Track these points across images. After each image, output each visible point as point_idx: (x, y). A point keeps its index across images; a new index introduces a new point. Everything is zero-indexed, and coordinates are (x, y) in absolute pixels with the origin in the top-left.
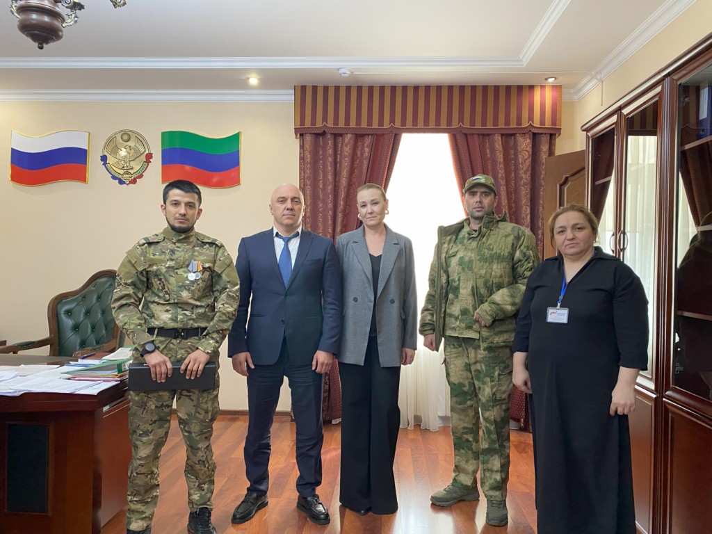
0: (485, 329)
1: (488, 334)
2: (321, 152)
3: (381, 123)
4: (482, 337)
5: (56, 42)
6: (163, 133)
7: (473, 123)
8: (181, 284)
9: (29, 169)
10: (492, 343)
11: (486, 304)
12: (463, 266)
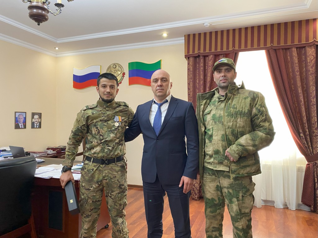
0: (233, 164)
1: (236, 168)
2: (198, 66)
3: (228, 48)
4: (232, 170)
5: (45, 22)
6: (129, 63)
7: (279, 42)
8: (110, 130)
9: (80, 82)
10: (239, 174)
11: (234, 146)
12: (215, 120)
